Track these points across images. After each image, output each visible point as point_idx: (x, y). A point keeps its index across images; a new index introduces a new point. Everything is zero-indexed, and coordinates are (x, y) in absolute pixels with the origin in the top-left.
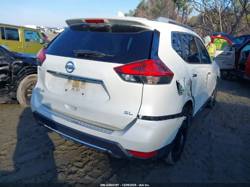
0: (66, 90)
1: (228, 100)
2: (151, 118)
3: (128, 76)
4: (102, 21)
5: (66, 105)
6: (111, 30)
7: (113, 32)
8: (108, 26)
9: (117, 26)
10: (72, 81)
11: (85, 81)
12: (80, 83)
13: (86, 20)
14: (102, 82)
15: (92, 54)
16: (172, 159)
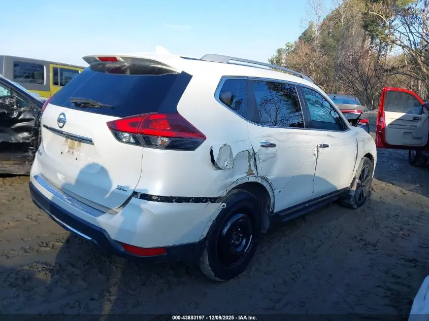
0: (62, 153)
1: (396, 198)
2: (153, 198)
3: (127, 135)
4: (114, 59)
5: (58, 174)
6: (128, 72)
7: (131, 74)
8: (125, 65)
9: (134, 65)
10: (69, 140)
11: (81, 141)
12: (77, 143)
13: (100, 58)
14: (92, 141)
15: (88, 103)
16: (213, 271)
